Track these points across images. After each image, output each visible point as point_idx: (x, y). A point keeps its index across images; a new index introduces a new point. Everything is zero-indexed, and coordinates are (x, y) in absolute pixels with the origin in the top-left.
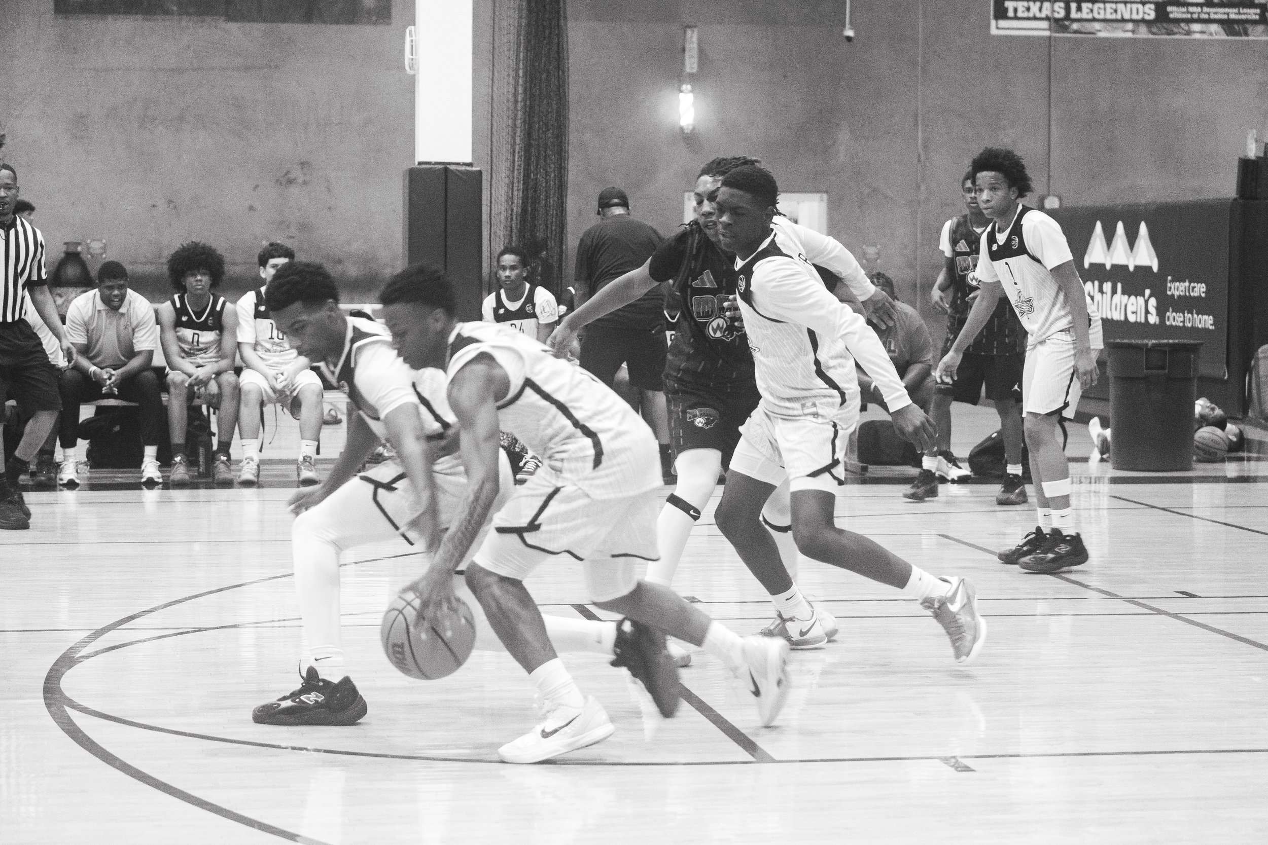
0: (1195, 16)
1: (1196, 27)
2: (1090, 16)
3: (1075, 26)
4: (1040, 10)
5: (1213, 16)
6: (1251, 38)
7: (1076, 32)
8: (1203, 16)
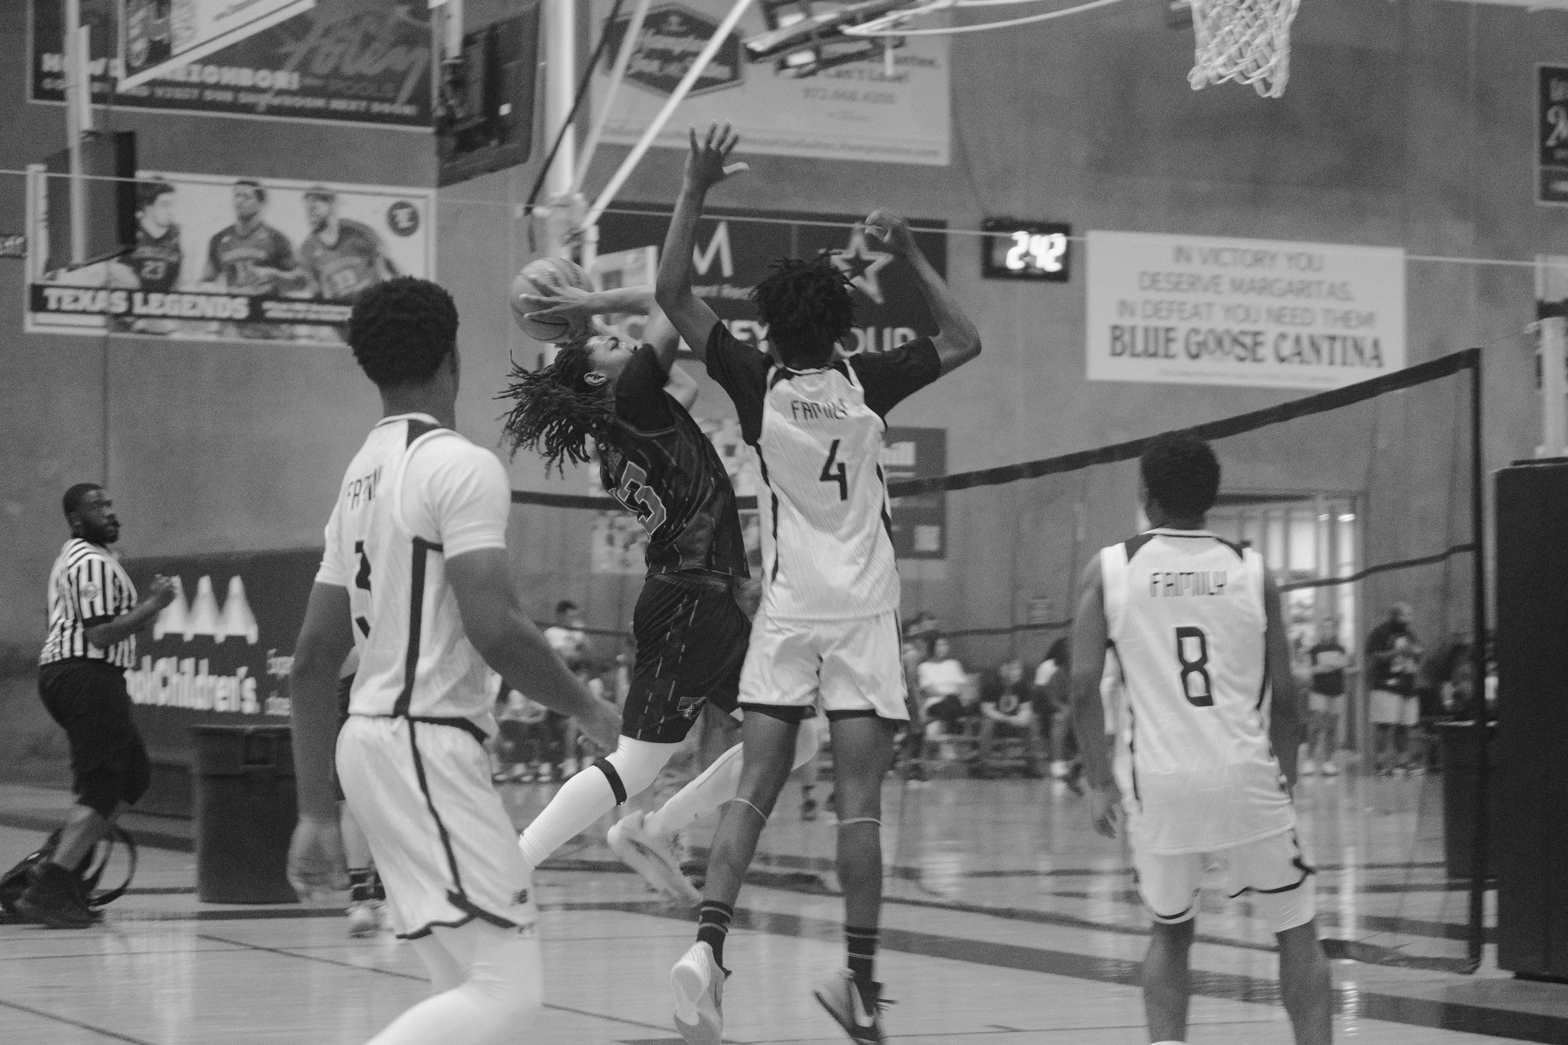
0: (300, 316)
1: (302, 330)
2: (160, 312)
3: (140, 324)
4: (94, 299)
5: (323, 317)
7: (142, 331)
8: (312, 316)
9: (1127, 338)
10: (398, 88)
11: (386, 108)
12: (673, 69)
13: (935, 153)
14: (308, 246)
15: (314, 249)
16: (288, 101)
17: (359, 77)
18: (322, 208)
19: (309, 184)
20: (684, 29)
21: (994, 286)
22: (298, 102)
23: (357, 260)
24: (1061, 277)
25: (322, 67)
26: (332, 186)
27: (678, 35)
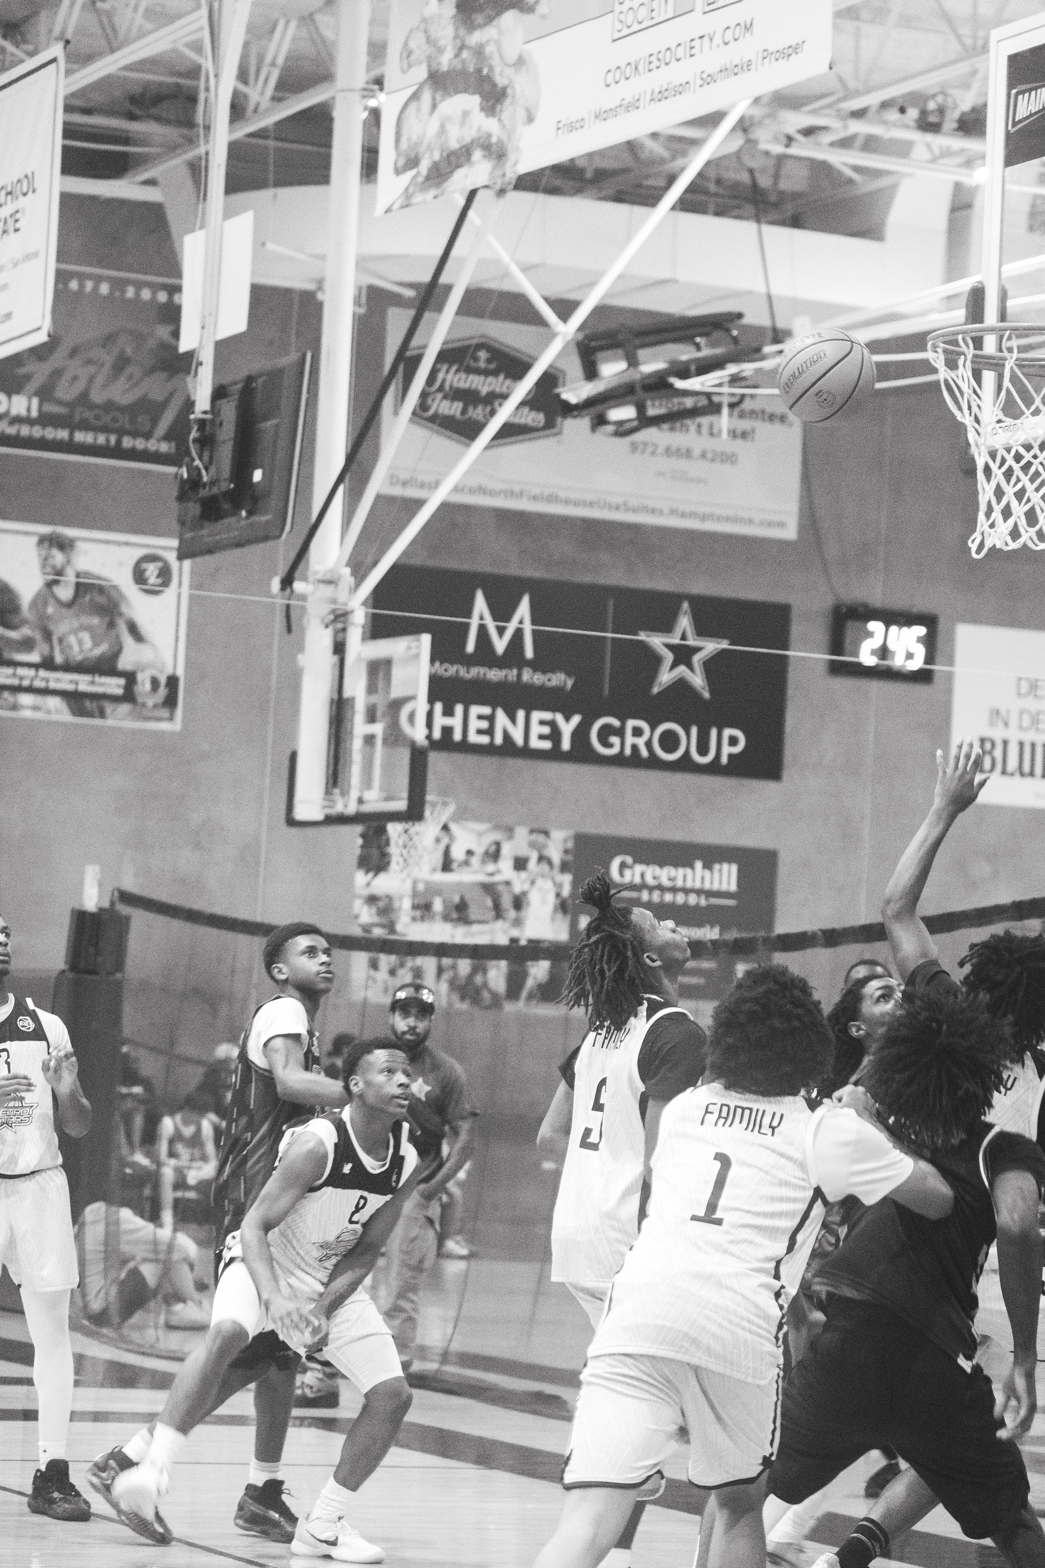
0: (26, 683)
1: (26, 699)
5: (52, 685)
6: (109, 722)
8: (38, 684)
9: (998, 753)
10: (155, 421)
11: (140, 444)
12: (477, 413)
13: (781, 525)
14: (39, 601)
15: (46, 604)
16: (25, 431)
17: (109, 406)
18: (58, 557)
19: (45, 529)
20: (493, 366)
21: (843, 684)
22: (37, 432)
23: (95, 621)
24: (923, 677)
25: (65, 392)
26: (70, 532)
27: (486, 373)
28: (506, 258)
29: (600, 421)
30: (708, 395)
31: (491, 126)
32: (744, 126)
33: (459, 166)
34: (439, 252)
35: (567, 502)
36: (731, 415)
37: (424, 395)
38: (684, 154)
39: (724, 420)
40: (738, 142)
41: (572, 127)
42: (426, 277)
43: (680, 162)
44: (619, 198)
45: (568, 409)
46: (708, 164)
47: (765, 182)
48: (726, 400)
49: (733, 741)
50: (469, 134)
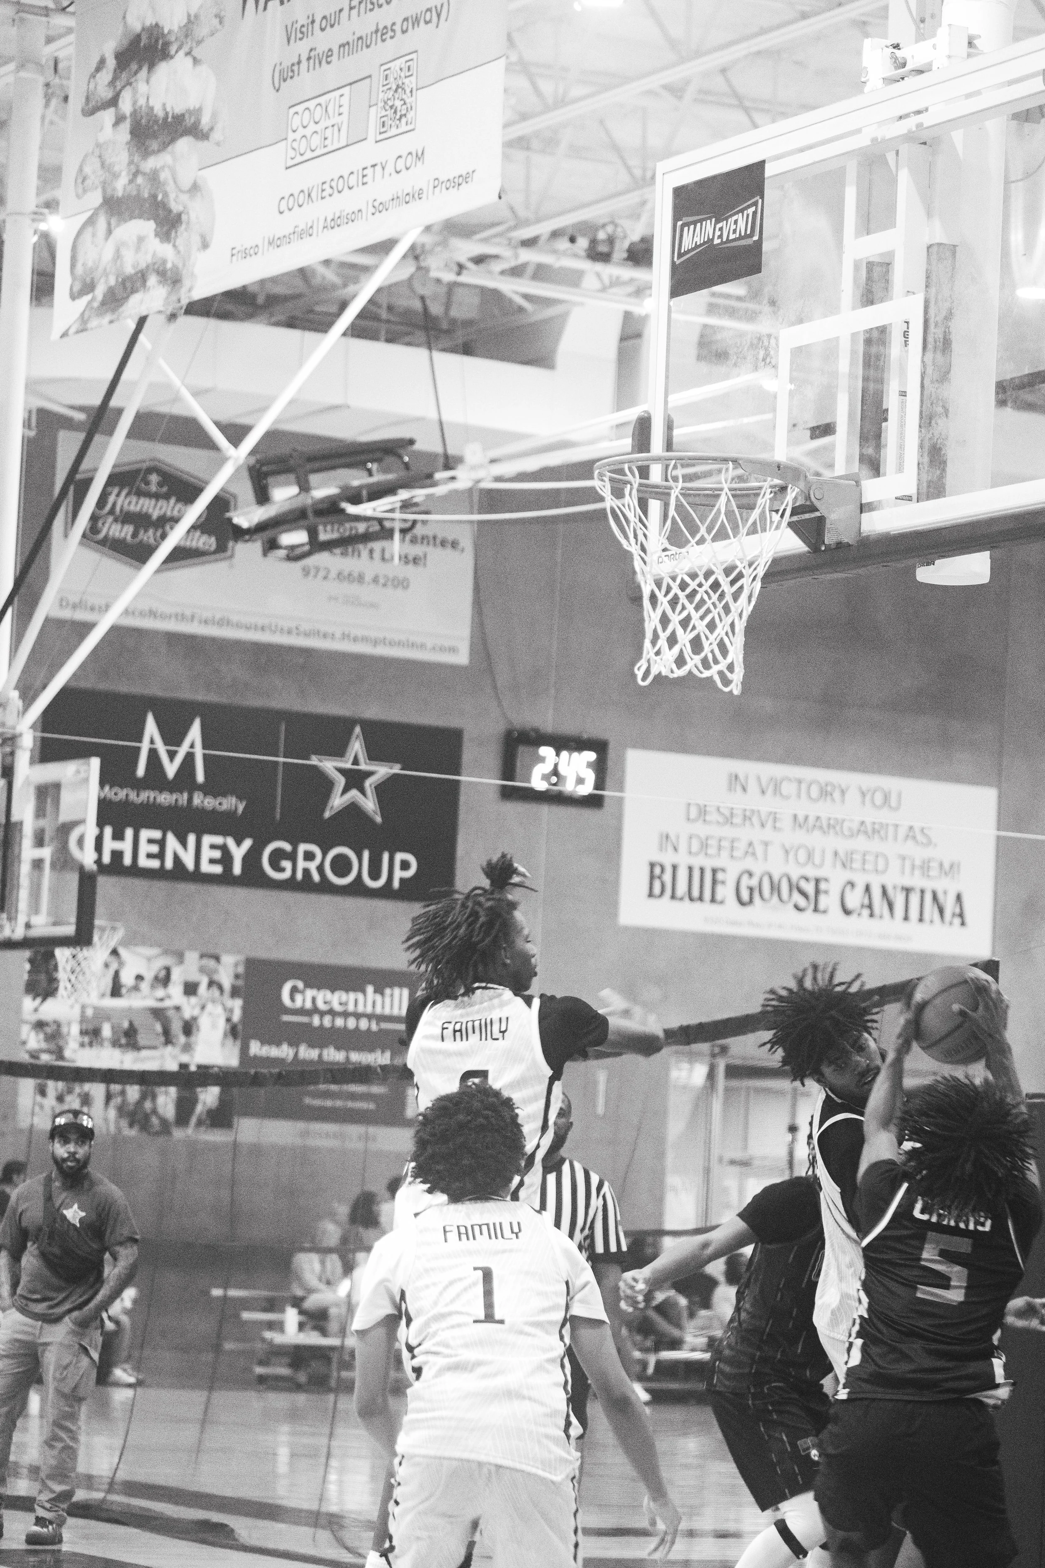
9: (667, 877)
12: (149, 536)
13: (453, 650)
20: (165, 489)
21: (514, 809)
24: (594, 802)
27: (157, 496)
28: (177, 382)
29: (272, 545)
30: (380, 521)
31: (166, 251)
32: (415, 254)
33: (134, 291)
34: (110, 375)
35: (238, 626)
36: (403, 540)
37: (94, 518)
38: (356, 280)
39: (396, 546)
40: (410, 269)
41: (246, 254)
42: (96, 400)
43: (351, 289)
44: (291, 323)
45: (239, 533)
46: (379, 290)
47: (436, 309)
48: (397, 526)
49: (405, 865)
50: (144, 260)
